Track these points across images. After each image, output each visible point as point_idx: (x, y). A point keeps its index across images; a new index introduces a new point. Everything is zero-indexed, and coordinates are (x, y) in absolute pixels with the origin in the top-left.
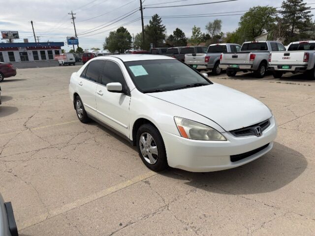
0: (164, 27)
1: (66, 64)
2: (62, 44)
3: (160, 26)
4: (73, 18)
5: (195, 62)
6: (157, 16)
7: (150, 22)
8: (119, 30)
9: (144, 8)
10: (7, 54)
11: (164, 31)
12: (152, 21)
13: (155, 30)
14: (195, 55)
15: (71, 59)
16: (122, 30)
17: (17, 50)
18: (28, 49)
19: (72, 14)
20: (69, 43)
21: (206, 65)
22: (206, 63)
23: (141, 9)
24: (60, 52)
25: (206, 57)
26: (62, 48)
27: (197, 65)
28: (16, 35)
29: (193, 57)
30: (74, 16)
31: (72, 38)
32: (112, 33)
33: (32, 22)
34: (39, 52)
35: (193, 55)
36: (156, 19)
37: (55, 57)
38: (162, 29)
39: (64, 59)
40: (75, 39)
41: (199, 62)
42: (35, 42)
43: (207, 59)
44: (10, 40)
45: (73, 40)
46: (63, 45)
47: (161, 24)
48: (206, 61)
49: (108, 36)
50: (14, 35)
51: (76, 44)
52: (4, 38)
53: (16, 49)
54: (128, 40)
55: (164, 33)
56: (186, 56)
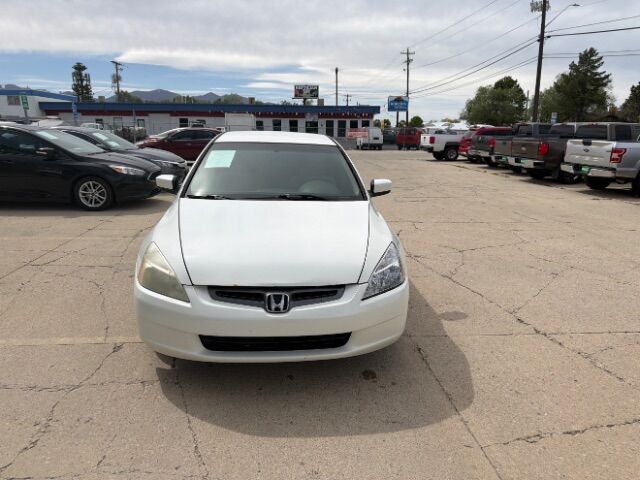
0: (607, 77)
1: (365, 147)
2: (377, 110)
3: (597, 74)
4: (408, 61)
5: (587, 158)
6: (592, 52)
7: (572, 66)
8: (499, 84)
9: (549, 37)
10: (288, 124)
11: (605, 85)
12: (577, 63)
13: (582, 84)
14: (589, 144)
15: (377, 139)
16: (508, 84)
17: (304, 117)
18: (320, 117)
19: (408, 54)
20: (391, 108)
21: (613, 170)
22: (614, 165)
23: (541, 39)
24: (371, 124)
25: (614, 151)
26: (376, 117)
27: (591, 167)
28: (314, 92)
29: (582, 147)
30: (411, 57)
31: (399, 100)
32: (482, 91)
33: (337, 71)
34: (336, 122)
35: (585, 143)
36: (589, 59)
37: (348, 133)
38: (602, 82)
39: (364, 137)
40: (403, 101)
41: (596, 160)
42: (334, 104)
43: (615, 155)
44: (305, 99)
45: (398, 104)
46: (379, 112)
47: (599, 70)
48: (612, 159)
49: (472, 96)
50: (312, 91)
51: (402, 110)
52: (296, 96)
53: (302, 116)
54: (517, 105)
55: (606, 89)
56: (569, 143)
